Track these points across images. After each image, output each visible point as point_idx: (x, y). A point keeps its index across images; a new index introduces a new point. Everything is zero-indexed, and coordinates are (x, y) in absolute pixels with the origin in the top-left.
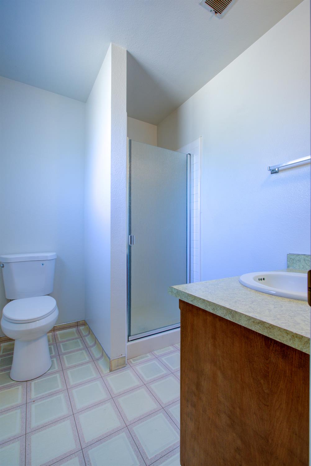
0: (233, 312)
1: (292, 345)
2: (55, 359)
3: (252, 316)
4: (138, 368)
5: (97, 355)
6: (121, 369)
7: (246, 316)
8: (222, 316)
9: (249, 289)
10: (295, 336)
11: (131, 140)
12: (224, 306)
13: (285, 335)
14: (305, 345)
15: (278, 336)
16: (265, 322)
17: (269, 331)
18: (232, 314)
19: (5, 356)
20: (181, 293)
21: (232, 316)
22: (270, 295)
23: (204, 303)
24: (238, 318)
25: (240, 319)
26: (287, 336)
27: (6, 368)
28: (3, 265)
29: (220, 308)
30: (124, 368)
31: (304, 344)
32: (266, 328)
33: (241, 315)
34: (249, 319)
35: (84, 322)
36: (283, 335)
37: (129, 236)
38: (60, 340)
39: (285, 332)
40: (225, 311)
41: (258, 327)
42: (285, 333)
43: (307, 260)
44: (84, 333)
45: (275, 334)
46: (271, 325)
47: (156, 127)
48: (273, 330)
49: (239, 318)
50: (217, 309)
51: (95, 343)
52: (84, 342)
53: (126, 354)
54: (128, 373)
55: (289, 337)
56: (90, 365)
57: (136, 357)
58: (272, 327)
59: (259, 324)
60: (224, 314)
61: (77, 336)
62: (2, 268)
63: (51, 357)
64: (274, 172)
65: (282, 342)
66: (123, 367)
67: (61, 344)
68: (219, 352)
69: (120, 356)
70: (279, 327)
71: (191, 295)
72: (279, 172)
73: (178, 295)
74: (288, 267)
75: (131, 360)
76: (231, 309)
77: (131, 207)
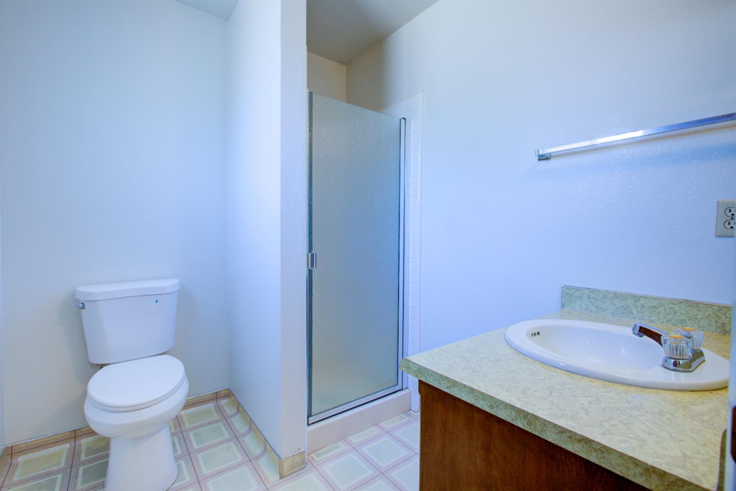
0: (529, 417)
1: (644, 483)
2: (182, 462)
3: (567, 428)
4: (327, 468)
5: (255, 449)
6: (298, 473)
7: (555, 425)
8: (508, 419)
9: (530, 360)
10: (651, 470)
11: (312, 93)
12: (512, 403)
13: (632, 466)
14: (670, 487)
15: (618, 466)
16: (593, 441)
17: (600, 456)
18: (528, 418)
19: (90, 461)
20: (427, 371)
21: (527, 423)
22: (568, 373)
23: (472, 394)
24: (540, 427)
25: (544, 430)
26: (635, 469)
27: (95, 484)
28: (83, 304)
29: (504, 406)
30: (303, 471)
31: (669, 485)
32: (595, 450)
33: (545, 423)
34: (562, 432)
35: (227, 391)
36: (628, 465)
37: (310, 254)
38: (188, 426)
39: (632, 461)
40: (514, 414)
41: (580, 446)
42: (632, 463)
43: (592, 298)
44: (229, 410)
45: (613, 462)
46: (605, 447)
47: (345, 67)
48: (609, 454)
49: (542, 428)
50: (497, 407)
51: (251, 428)
52: (230, 427)
53: (306, 446)
54: (310, 477)
55: (639, 470)
56: (246, 469)
57: (321, 449)
58: (605, 450)
59: (582, 443)
60: (513, 417)
61: (216, 417)
62: (82, 310)
63: (177, 459)
64: (543, 158)
65: (626, 476)
66: (300, 470)
67: (191, 434)
68: (495, 473)
69: (296, 452)
70: (621, 453)
71: (446, 377)
72: (552, 158)
73: (421, 374)
74: (563, 306)
75: (313, 455)
76: (526, 412)
77: (312, 206)
